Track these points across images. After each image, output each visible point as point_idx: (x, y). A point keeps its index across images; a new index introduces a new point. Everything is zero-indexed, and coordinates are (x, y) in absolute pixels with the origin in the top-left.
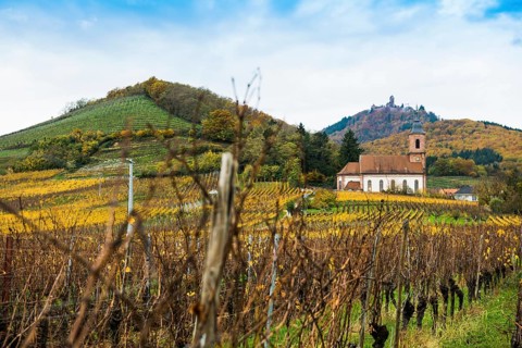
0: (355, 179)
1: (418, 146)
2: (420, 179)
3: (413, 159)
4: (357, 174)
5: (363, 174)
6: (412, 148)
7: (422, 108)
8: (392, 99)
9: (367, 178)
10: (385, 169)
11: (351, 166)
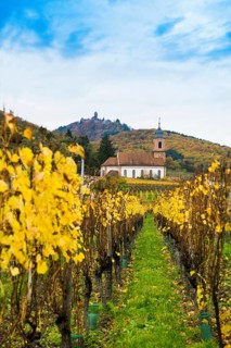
0: (115, 169)
1: (160, 147)
2: (162, 170)
3: (156, 156)
4: (116, 165)
5: (121, 165)
6: (156, 148)
7: (118, 121)
8: (96, 114)
9: (123, 169)
10: (137, 162)
11: (111, 160)
